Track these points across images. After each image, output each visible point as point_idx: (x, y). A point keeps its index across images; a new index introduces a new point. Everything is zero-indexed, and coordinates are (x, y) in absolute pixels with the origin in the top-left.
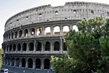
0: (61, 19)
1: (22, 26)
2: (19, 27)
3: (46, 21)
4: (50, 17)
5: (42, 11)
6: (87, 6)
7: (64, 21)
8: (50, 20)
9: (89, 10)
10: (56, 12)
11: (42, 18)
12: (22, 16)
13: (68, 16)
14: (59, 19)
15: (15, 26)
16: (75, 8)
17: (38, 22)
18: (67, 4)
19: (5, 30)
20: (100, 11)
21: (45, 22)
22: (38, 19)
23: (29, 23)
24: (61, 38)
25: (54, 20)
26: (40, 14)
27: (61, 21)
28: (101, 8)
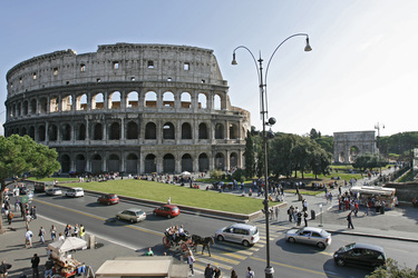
0: (89, 80)
1: (27, 93)
2: (21, 95)
3: (65, 83)
4: (71, 76)
5: (58, 62)
6: (140, 52)
7: (94, 84)
8: (71, 83)
9: (144, 60)
10: (82, 65)
11: (59, 78)
12: (27, 70)
13: (102, 73)
14: (85, 81)
15: (17, 90)
16: (117, 56)
17: (53, 85)
18: (102, 48)
19: (9, 94)
20: (167, 62)
21: (62, 87)
22: (52, 79)
23: (37, 88)
24: (86, 118)
25: (78, 81)
26: (56, 69)
27: (88, 84)
28: (171, 55)
